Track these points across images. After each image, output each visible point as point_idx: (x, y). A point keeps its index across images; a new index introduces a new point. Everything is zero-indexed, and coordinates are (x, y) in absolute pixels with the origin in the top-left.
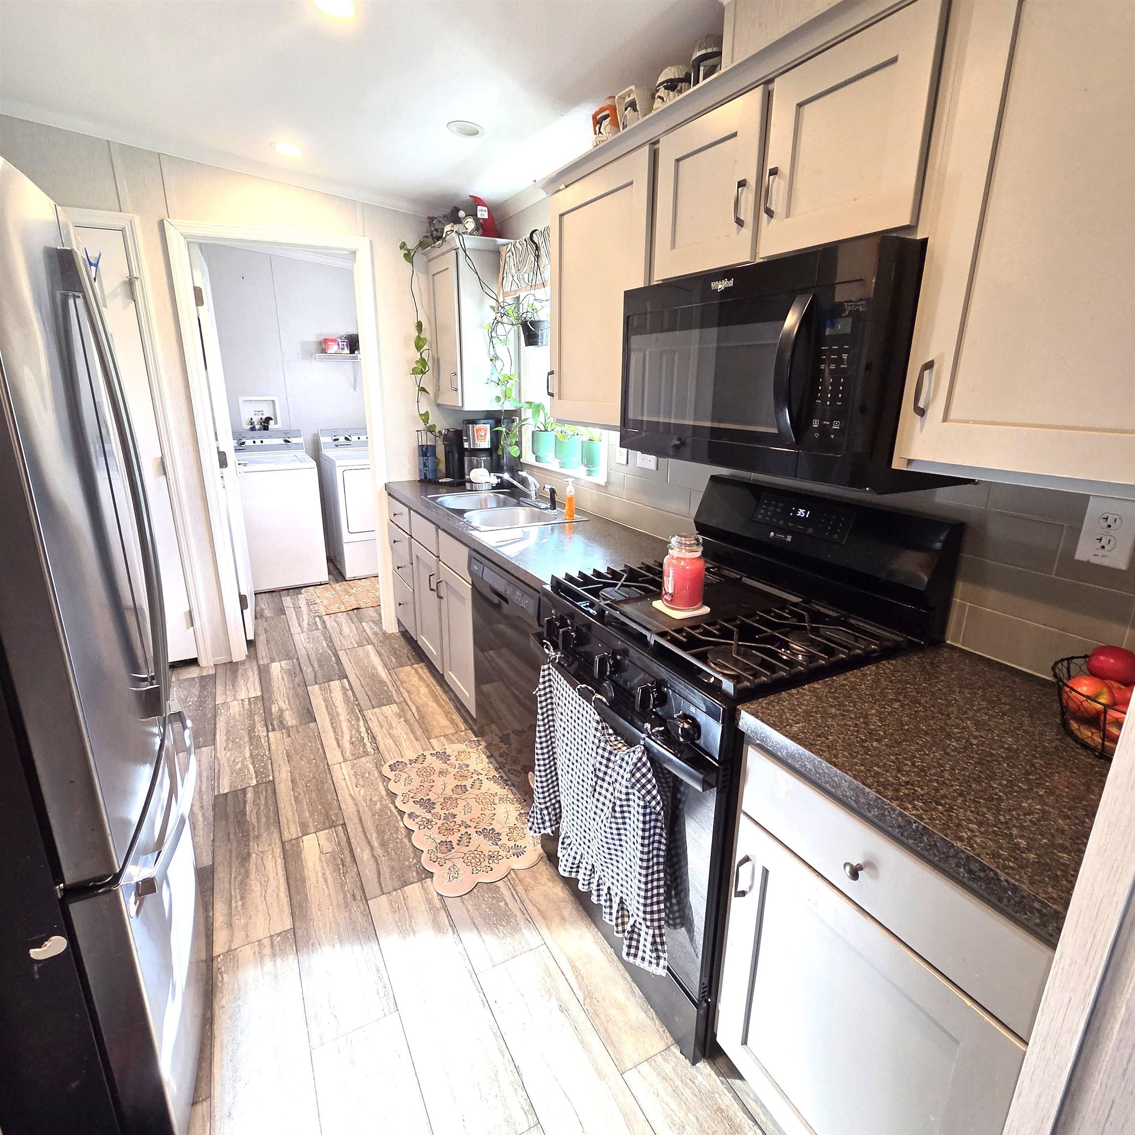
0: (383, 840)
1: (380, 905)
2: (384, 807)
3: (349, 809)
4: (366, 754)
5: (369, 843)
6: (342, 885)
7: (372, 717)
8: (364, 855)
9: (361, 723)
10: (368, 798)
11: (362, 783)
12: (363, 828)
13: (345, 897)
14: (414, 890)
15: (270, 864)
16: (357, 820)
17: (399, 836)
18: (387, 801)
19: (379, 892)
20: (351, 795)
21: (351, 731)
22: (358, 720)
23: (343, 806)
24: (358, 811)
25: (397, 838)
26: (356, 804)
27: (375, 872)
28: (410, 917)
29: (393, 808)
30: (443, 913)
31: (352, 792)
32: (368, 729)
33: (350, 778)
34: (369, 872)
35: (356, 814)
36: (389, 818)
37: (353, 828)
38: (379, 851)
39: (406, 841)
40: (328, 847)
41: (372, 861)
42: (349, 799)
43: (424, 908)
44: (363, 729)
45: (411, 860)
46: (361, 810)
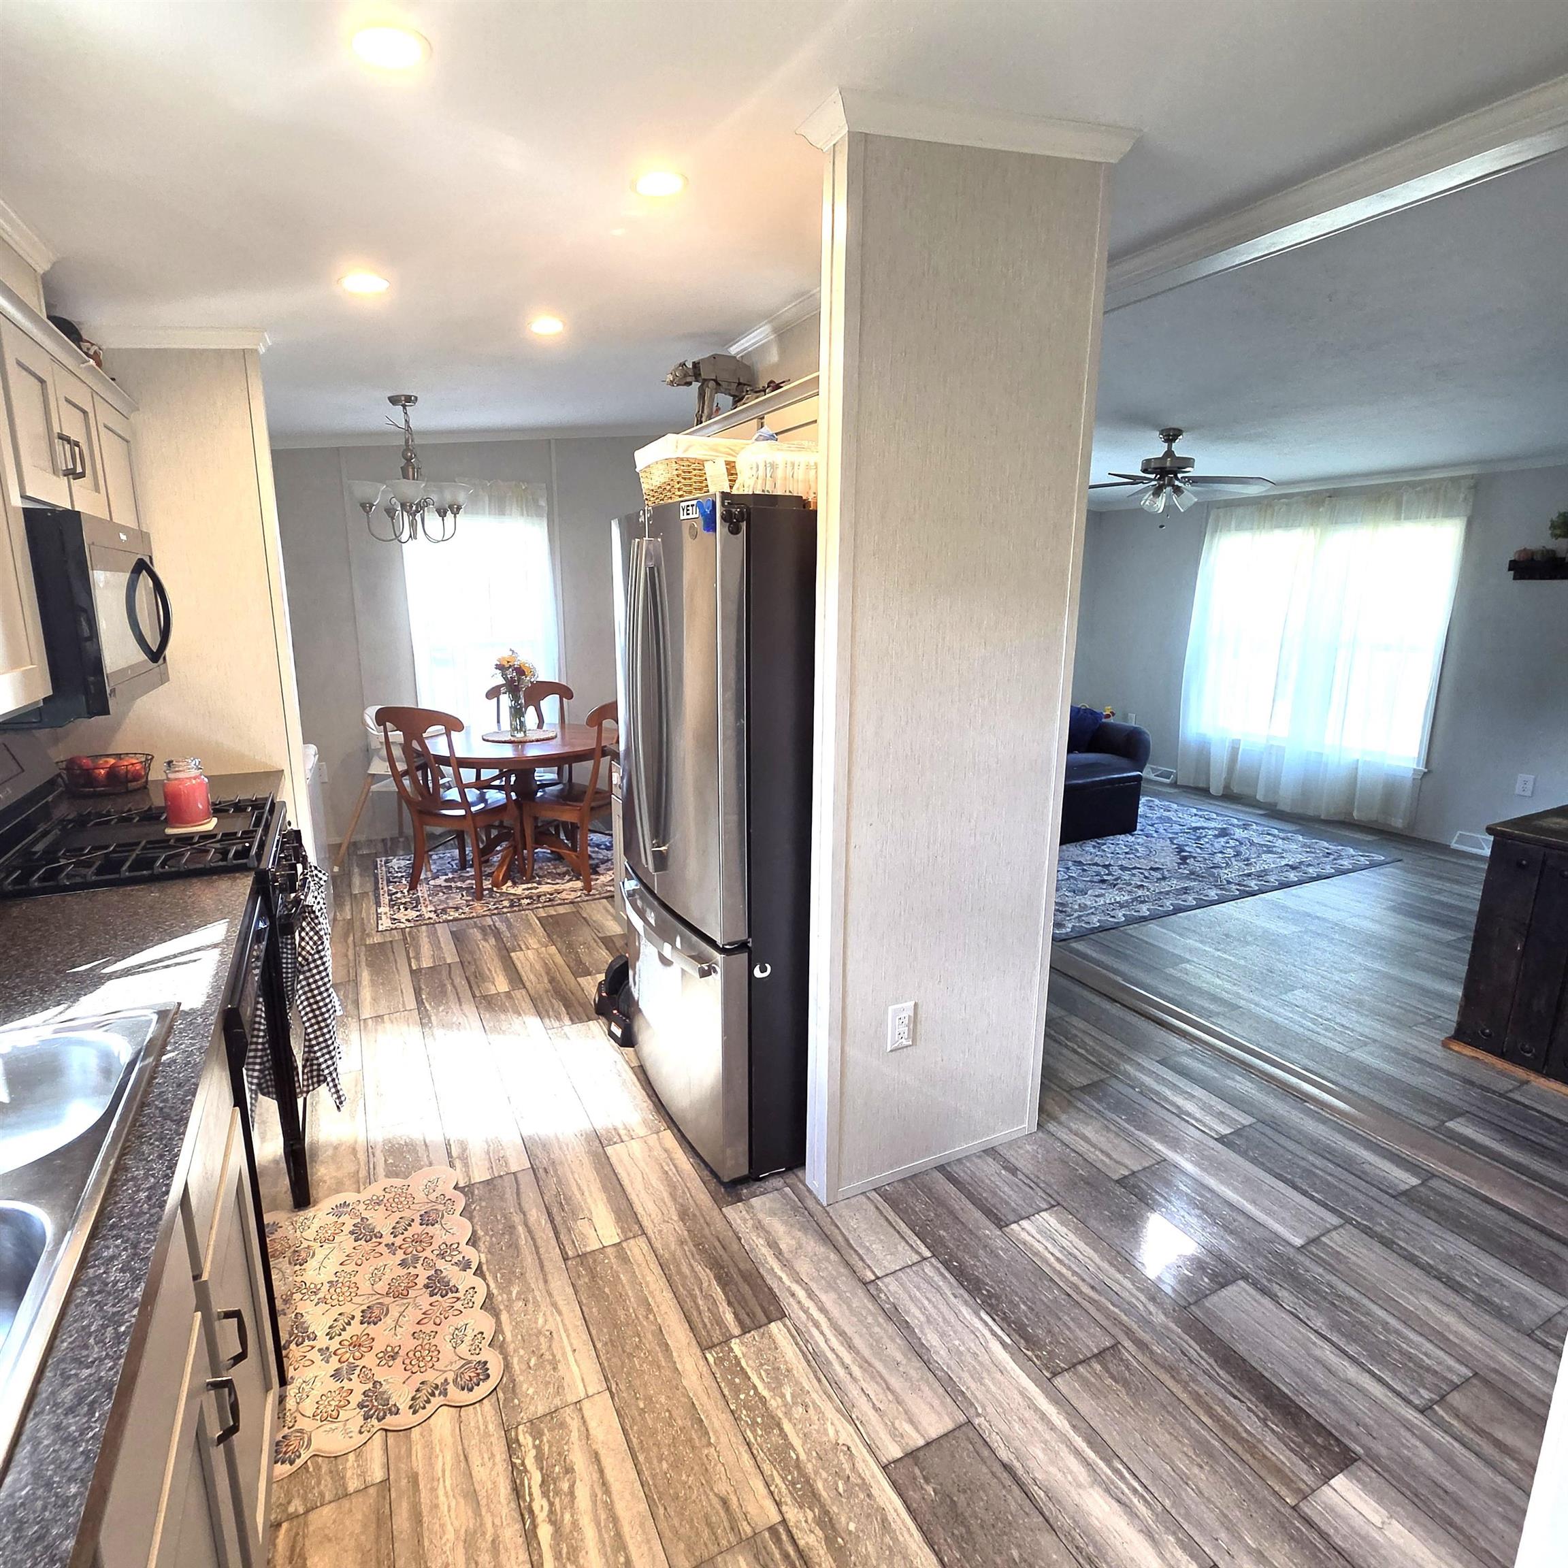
0: (511, 1234)
1: (518, 1162)
2: (505, 1288)
3: (560, 1284)
5: (530, 1231)
6: (559, 1182)
8: (536, 1216)
10: (530, 1306)
11: (542, 1339)
12: (538, 1253)
13: (556, 1171)
14: (480, 1174)
16: (548, 1266)
17: (488, 1238)
18: (500, 1298)
19: (519, 1175)
20: (560, 1313)
21: (575, 1524)
23: (570, 1290)
24: (546, 1282)
25: (491, 1237)
26: (550, 1295)
27: (523, 1196)
29: (492, 1285)
30: (454, 1154)
31: (558, 1318)
33: (564, 1354)
34: (530, 1196)
35: (550, 1277)
36: (500, 1269)
37: (552, 1253)
38: (517, 1219)
39: (481, 1233)
41: (526, 1206)
43: (473, 1160)
45: (478, 1208)
46: (541, 1282)
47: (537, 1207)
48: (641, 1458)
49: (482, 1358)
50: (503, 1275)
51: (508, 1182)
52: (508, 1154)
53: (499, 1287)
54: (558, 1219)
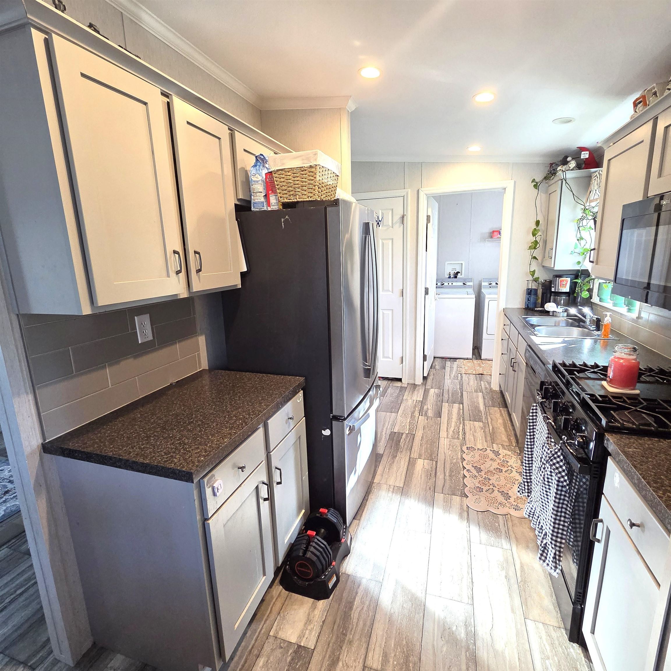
1: (439, 497)
2: (457, 463)
3: (441, 457)
4: (458, 438)
5: (445, 473)
6: (427, 482)
7: (467, 424)
8: (440, 476)
9: (461, 425)
10: (452, 456)
13: (426, 487)
15: (402, 463)
16: (443, 462)
18: (460, 461)
19: (441, 492)
20: (444, 452)
21: (455, 427)
22: (460, 423)
24: (445, 459)
26: (445, 457)
27: (443, 484)
28: (450, 507)
32: (464, 429)
33: (447, 445)
34: (440, 483)
35: (444, 460)
38: (447, 478)
40: (427, 467)
41: (443, 480)
42: (443, 453)
44: (461, 428)
46: (446, 459)
47: (439, 478)
48: (438, 428)
49: (468, 451)
50: (457, 465)
51: (446, 490)
52: (442, 502)
53: (459, 463)
54: (434, 472)
